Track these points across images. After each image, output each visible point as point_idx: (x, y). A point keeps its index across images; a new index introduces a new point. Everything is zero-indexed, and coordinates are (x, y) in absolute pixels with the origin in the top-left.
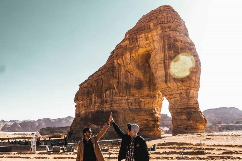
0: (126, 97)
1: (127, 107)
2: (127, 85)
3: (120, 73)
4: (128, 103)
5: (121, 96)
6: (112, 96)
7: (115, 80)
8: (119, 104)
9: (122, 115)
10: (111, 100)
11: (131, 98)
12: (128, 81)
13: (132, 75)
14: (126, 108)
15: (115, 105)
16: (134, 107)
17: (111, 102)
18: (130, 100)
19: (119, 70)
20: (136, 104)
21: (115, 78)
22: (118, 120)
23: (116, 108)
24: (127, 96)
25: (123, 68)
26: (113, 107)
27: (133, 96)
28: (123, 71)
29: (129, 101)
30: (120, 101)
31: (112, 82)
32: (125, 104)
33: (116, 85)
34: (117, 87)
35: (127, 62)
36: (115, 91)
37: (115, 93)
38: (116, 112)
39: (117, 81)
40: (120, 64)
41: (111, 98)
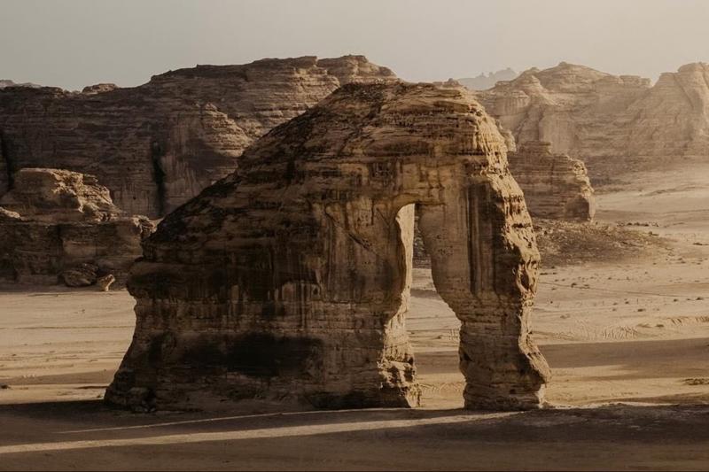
0: (349, 305)
1: (352, 331)
2: (352, 274)
3: (334, 241)
4: (355, 321)
5: (334, 302)
6: (303, 296)
7: (319, 259)
8: (326, 322)
9: (338, 349)
10: (301, 309)
11: (361, 309)
12: (355, 263)
13: (365, 251)
14: (348, 334)
15: (311, 324)
16: (369, 332)
17: (301, 313)
18: (361, 312)
19: (331, 232)
20: (375, 324)
21: (320, 253)
22: (324, 363)
23: (315, 331)
24: (352, 304)
25: (340, 230)
26: (306, 327)
27: (369, 301)
28: (341, 237)
29: (356, 315)
30: (331, 316)
31: (309, 263)
32: (346, 323)
33: (321, 272)
34: (324, 278)
35: (359, 220)
36: (314, 287)
37: (316, 292)
38: (318, 342)
39: (324, 263)
40: (332, 218)
41: (300, 305)
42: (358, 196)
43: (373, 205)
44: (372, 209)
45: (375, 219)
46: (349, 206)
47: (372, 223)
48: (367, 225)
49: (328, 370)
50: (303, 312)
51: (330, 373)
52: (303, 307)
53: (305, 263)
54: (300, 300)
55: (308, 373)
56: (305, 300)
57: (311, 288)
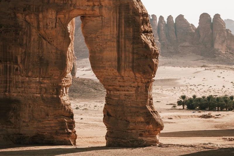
0: (38, 78)
1: (39, 95)
2: (41, 59)
3: (30, 37)
4: (41, 89)
5: (29, 77)
6: (8, 73)
7: (20, 48)
8: (23, 89)
9: (30, 107)
10: (6, 81)
11: (45, 81)
12: (42, 52)
13: (49, 45)
14: (37, 97)
15: (13, 90)
16: (49, 96)
17: (6, 83)
18: (44, 83)
19: (28, 32)
20: (53, 91)
21: (21, 45)
22: (21, 115)
23: (15, 95)
24: (39, 78)
25: (34, 31)
26: (9, 92)
27: (50, 77)
28: (35, 36)
29: (42, 85)
30: (26, 85)
31: (14, 51)
32: (35, 90)
33: (21, 57)
34: (23, 61)
35: (47, 24)
36: (16, 66)
37: (17, 70)
38: (17, 101)
39: (23, 51)
40: (29, 23)
41: (7, 78)
42: (47, 10)
43: (57, 15)
44: (56, 18)
45: (57, 24)
46: (41, 16)
47: (56, 27)
48: (52, 28)
49: (23, 120)
50: (8, 82)
51: (24, 122)
52: (8, 79)
53: (10, 51)
54: (7, 74)
55: (10, 121)
56: (10, 75)
57: (14, 68)
